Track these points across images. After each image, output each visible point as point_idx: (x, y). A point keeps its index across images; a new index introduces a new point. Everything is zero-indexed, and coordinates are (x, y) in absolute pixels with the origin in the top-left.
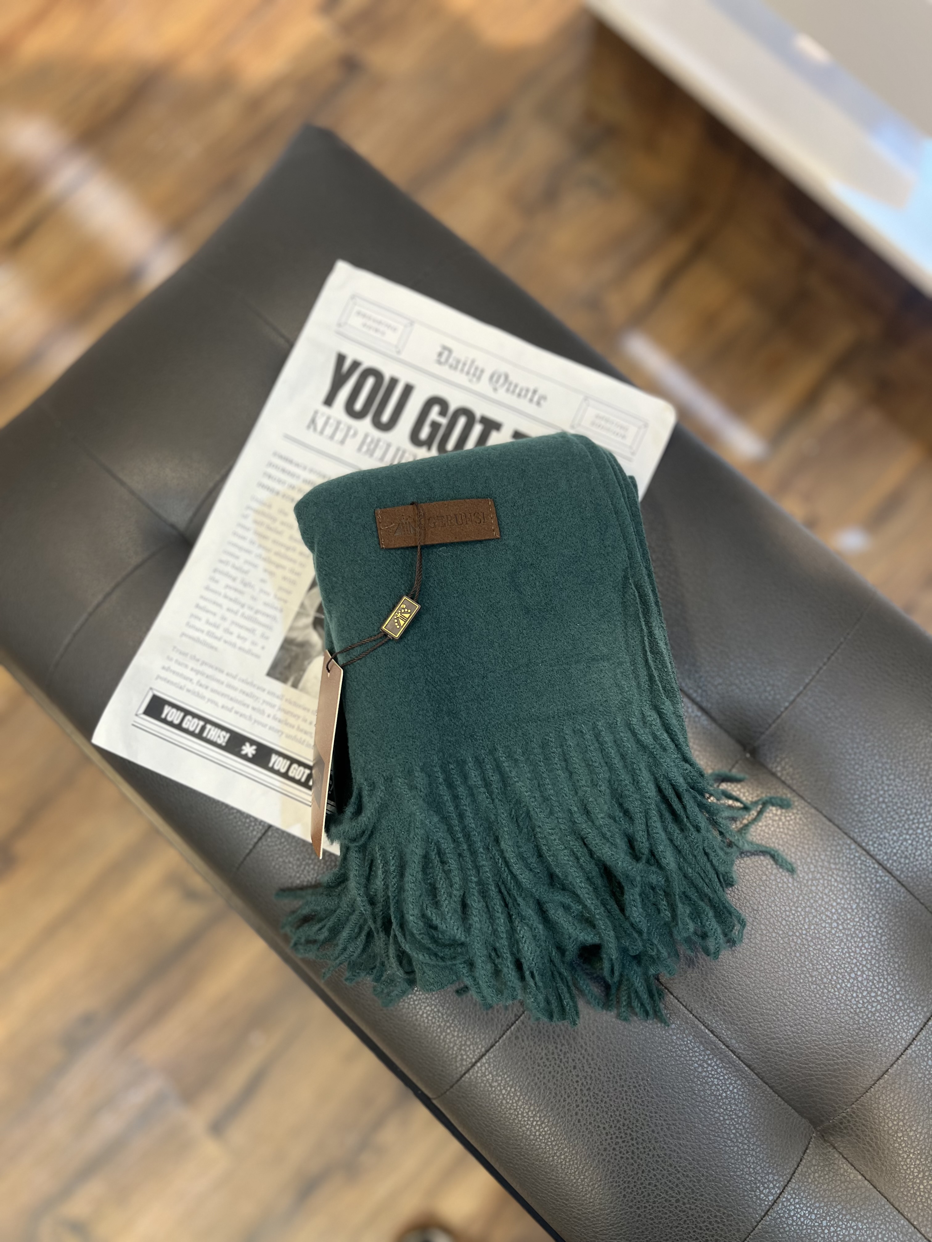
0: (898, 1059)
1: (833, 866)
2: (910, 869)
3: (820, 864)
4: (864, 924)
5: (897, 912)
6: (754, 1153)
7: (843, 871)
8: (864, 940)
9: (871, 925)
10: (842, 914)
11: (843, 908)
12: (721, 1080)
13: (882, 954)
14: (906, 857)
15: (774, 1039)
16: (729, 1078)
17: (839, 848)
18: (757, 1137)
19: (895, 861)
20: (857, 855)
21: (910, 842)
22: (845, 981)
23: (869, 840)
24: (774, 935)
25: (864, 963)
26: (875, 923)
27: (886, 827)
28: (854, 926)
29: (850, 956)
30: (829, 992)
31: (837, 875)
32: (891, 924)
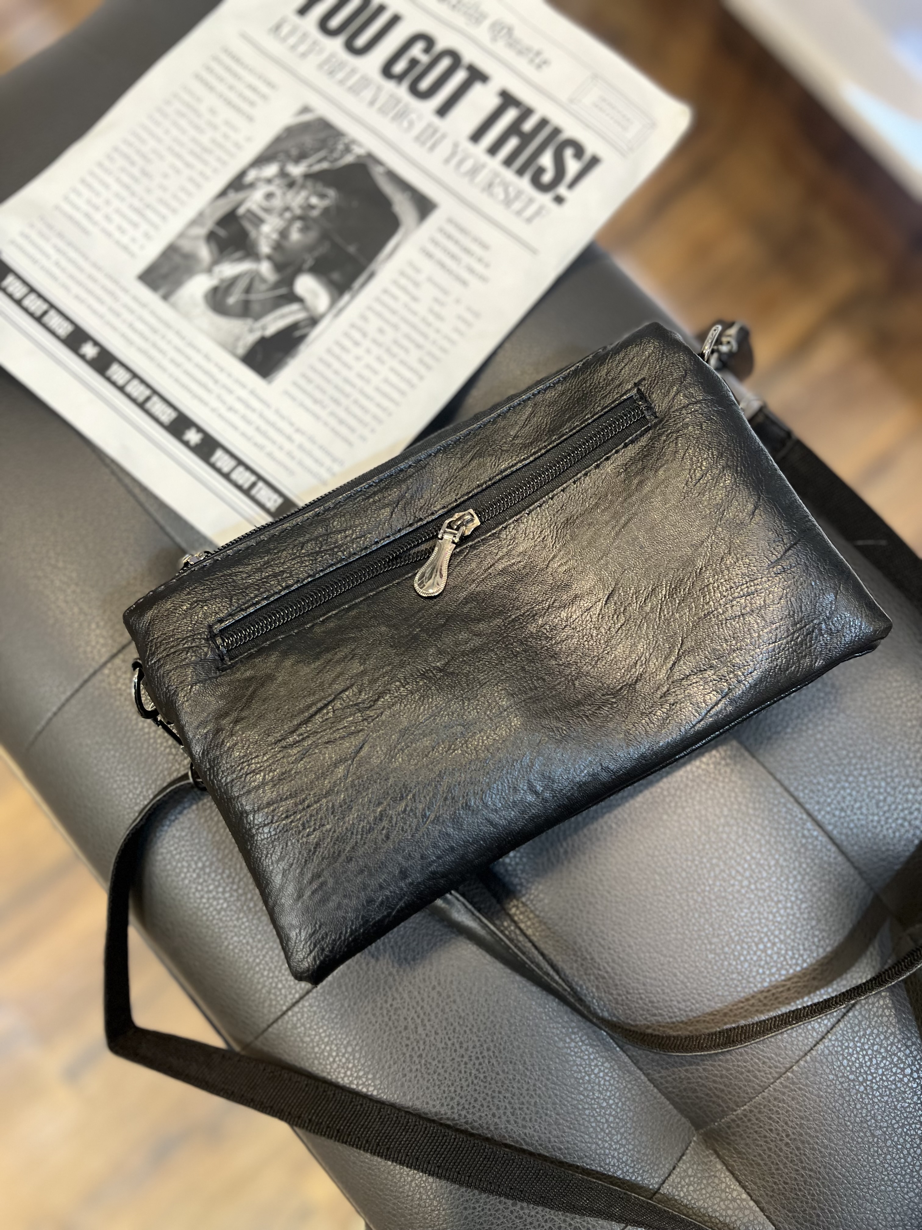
0: (806, 1054)
1: (751, 811)
2: (846, 825)
3: (736, 807)
4: (781, 886)
5: (824, 875)
6: (616, 1154)
7: (763, 819)
8: (780, 905)
9: (790, 887)
10: (757, 871)
11: (758, 864)
12: (584, 1060)
13: (799, 925)
14: (842, 810)
15: (655, 1015)
16: (595, 1058)
17: (761, 790)
18: (622, 1134)
19: (828, 813)
20: (783, 800)
21: (848, 791)
22: (752, 952)
23: (799, 785)
24: (670, 888)
25: (777, 933)
26: (796, 886)
27: (822, 771)
28: (769, 887)
29: (760, 923)
30: (730, 964)
31: (756, 823)
32: (815, 889)
